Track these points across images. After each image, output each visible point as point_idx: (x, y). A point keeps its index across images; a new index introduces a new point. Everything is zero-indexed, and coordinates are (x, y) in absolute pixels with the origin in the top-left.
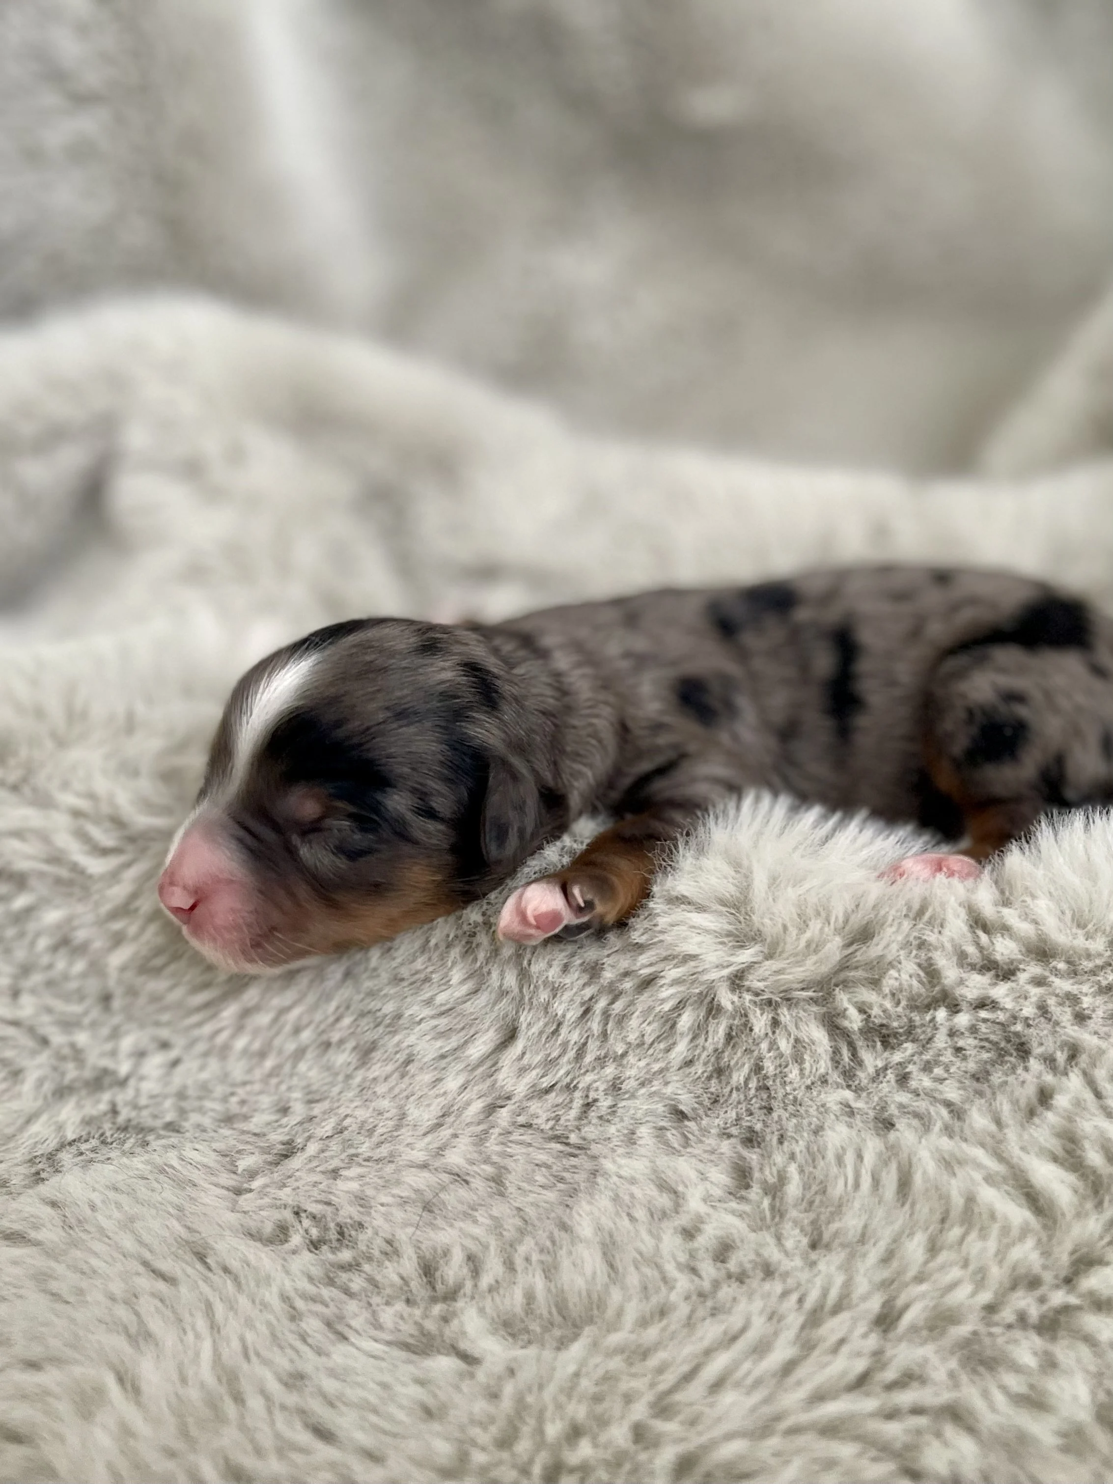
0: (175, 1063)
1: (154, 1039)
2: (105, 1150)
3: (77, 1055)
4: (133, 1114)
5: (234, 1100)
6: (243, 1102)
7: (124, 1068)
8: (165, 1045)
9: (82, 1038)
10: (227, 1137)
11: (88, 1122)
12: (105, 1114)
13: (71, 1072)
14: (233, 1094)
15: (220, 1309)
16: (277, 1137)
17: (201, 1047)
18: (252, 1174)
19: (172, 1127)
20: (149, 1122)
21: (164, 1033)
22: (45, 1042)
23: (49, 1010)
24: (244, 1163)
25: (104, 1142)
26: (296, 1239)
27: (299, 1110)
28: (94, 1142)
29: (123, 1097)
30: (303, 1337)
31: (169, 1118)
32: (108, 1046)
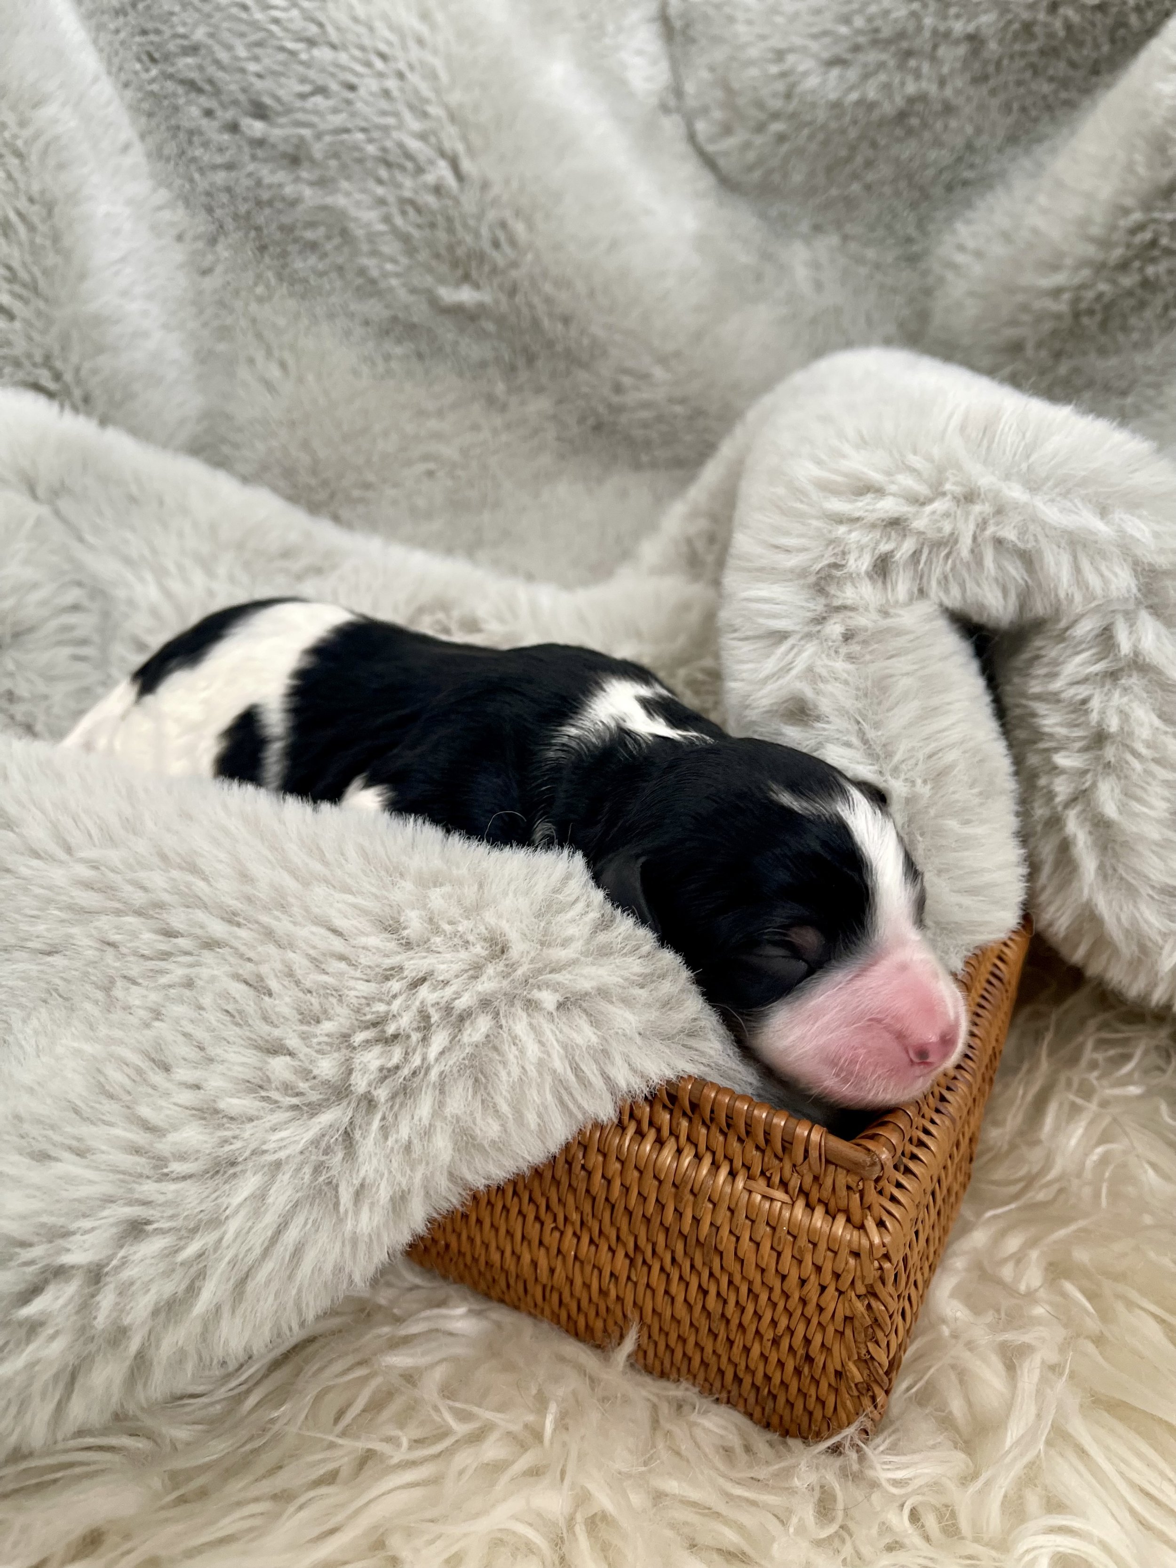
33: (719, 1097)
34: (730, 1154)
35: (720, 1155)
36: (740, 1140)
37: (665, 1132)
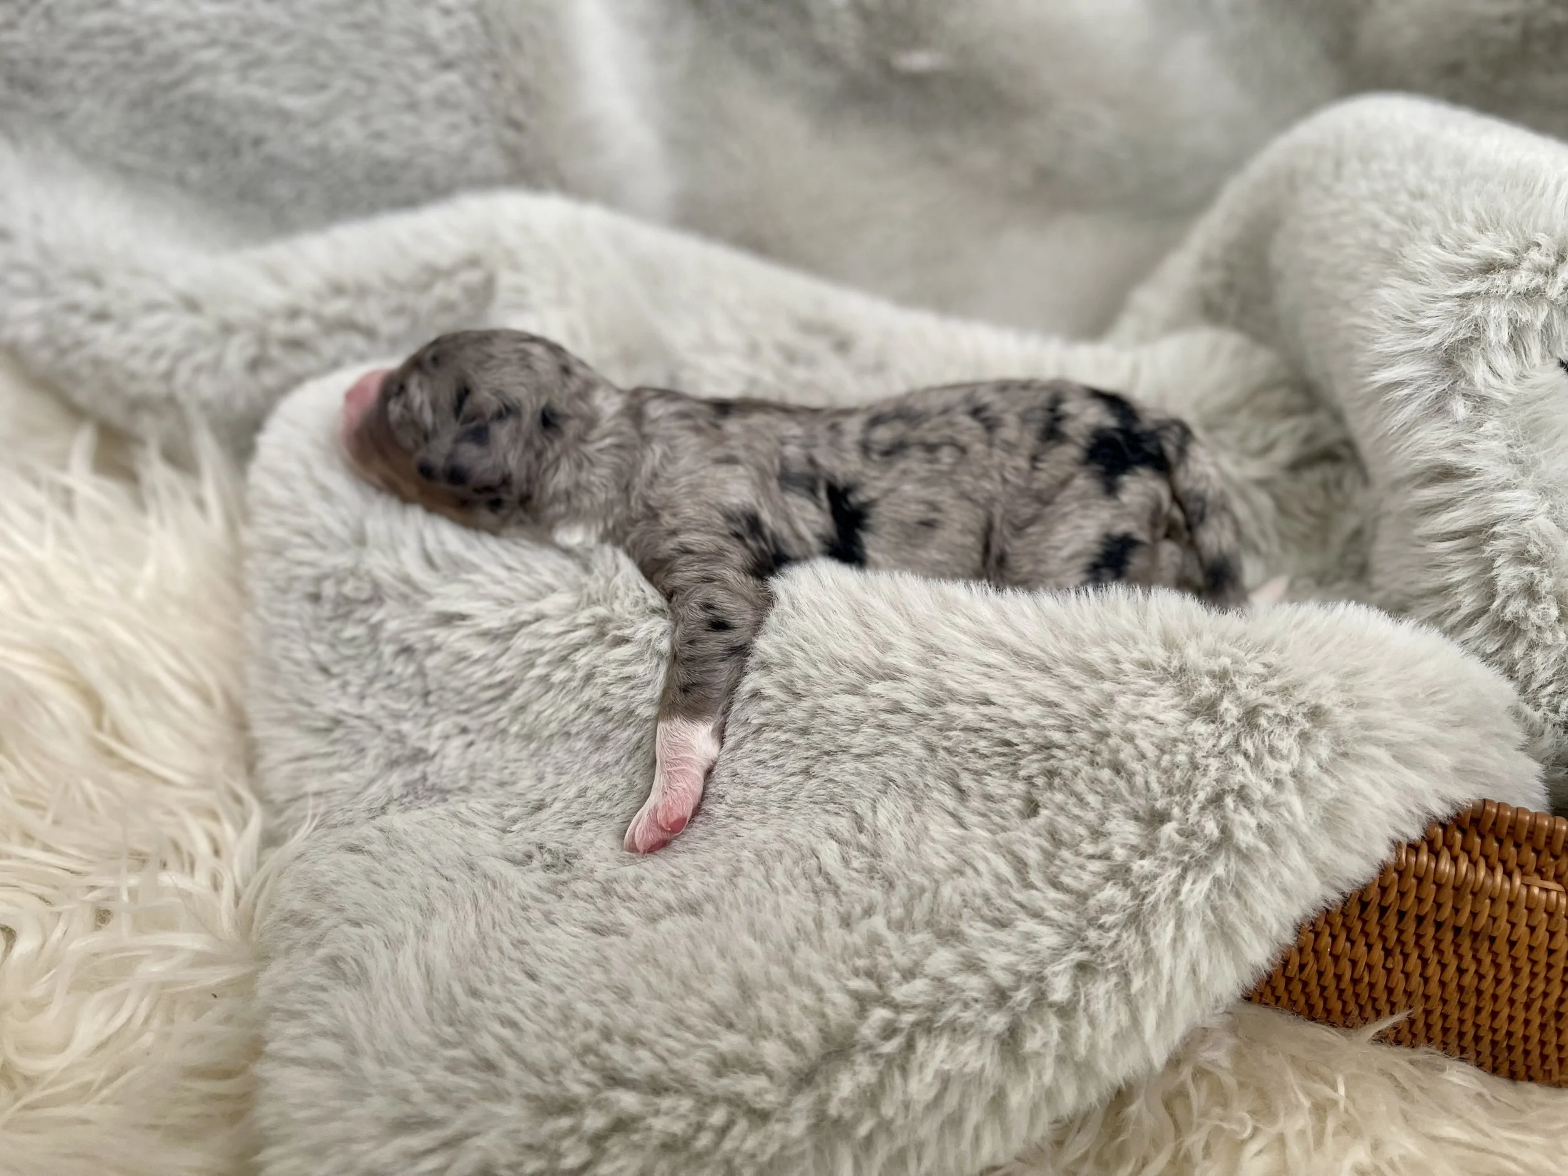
0: (471, 744)
1: (456, 725)
2: (417, 803)
3: (401, 738)
4: (438, 781)
5: (507, 771)
6: (513, 774)
7: (432, 748)
8: (464, 730)
9: (406, 727)
10: (499, 795)
11: (406, 785)
12: (418, 780)
13: (397, 750)
14: (506, 768)
15: (482, 900)
16: (534, 796)
17: (488, 732)
18: (514, 820)
19: (465, 789)
20: (449, 786)
21: (464, 720)
22: (380, 728)
23: (383, 707)
24: (510, 813)
25: (417, 798)
26: (535, 863)
27: (550, 779)
28: (410, 798)
29: (431, 768)
30: (529, 921)
31: (461, 784)
32: (424, 732)
33: (1502, 812)
34: (1506, 855)
35: (1494, 859)
36: (1517, 846)
37: (1439, 843)
